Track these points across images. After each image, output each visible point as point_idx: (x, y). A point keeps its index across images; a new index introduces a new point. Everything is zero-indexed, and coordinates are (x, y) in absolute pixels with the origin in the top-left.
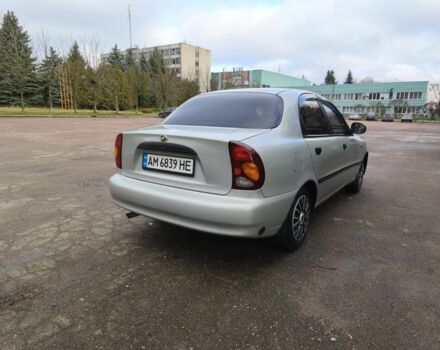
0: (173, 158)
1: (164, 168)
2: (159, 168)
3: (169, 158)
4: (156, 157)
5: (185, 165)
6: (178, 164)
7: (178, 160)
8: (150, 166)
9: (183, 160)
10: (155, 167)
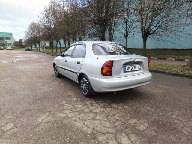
0: (135, 66)
1: (132, 70)
2: (131, 70)
3: (133, 66)
4: (129, 67)
5: (138, 67)
6: (136, 67)
7: (136, 66)
8: (127, 71)
9: (138, 66)
10: (129, 70)
